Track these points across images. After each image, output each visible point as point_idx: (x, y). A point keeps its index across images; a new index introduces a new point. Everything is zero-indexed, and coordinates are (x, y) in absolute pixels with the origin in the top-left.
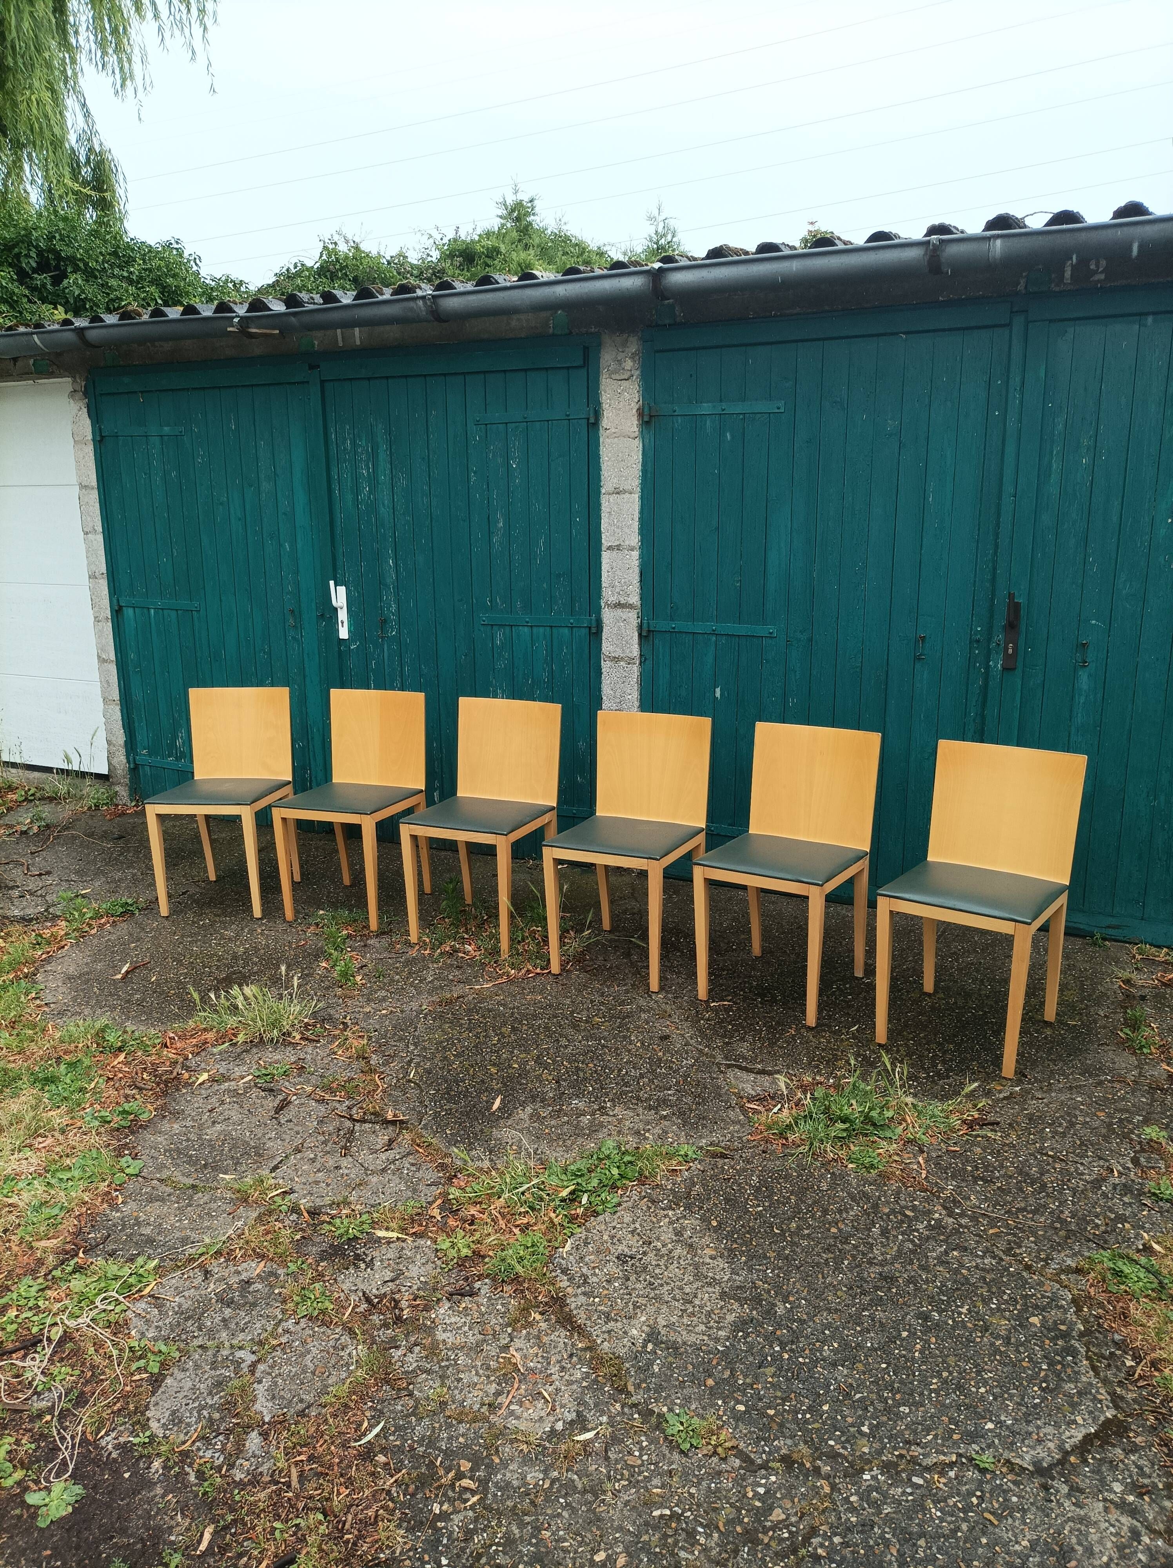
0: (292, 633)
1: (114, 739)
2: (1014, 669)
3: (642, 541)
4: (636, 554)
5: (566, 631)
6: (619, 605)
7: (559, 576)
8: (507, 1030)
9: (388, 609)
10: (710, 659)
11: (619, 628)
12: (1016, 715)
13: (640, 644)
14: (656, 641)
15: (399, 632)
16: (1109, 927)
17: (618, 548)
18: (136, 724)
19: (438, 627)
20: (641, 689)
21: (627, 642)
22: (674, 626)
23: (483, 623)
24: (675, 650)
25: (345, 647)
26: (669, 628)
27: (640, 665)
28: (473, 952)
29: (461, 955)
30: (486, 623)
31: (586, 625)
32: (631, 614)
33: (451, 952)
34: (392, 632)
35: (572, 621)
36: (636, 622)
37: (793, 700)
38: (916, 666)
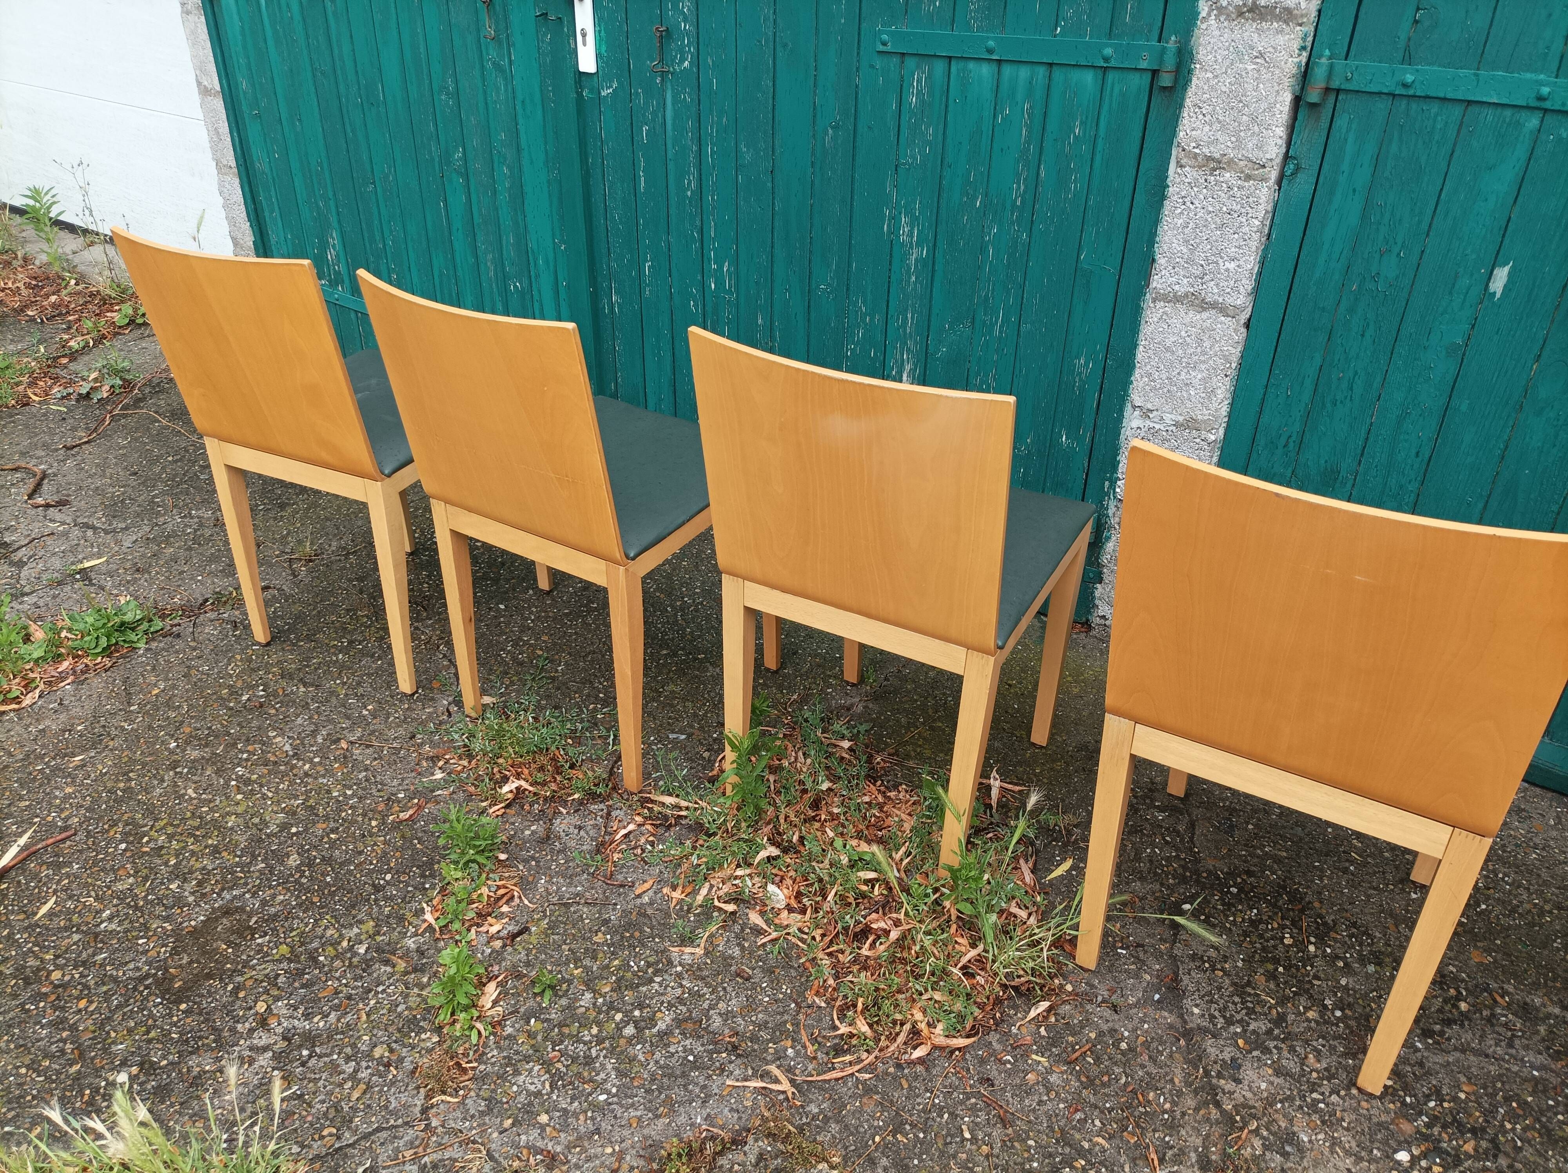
0: (493, 53)
1: (240, 236)
5: (1089, 78)
6: (1253, 11)
9: (675, 6)
11: (1239, 78)
13: (1292, 127)
14: (1341, 122)
15: (697, 62)
18: (267, 214)
19: (780, 54)
20: (1266, 250)
21: (1254, 119)
22: (1409, 78)
23: (881, 48)
24: (1394, 148)
25: (591, 91)
26: (1390, 85)
27: (1279, 182)
28: (785, 913)
29: (755, 918)
30: (889, 48)
31: (1144, 65)
32: (1281, 39)
33: (731, 907)
34: (682, 60)
35: (1108, 51)
36: (1292, 63)
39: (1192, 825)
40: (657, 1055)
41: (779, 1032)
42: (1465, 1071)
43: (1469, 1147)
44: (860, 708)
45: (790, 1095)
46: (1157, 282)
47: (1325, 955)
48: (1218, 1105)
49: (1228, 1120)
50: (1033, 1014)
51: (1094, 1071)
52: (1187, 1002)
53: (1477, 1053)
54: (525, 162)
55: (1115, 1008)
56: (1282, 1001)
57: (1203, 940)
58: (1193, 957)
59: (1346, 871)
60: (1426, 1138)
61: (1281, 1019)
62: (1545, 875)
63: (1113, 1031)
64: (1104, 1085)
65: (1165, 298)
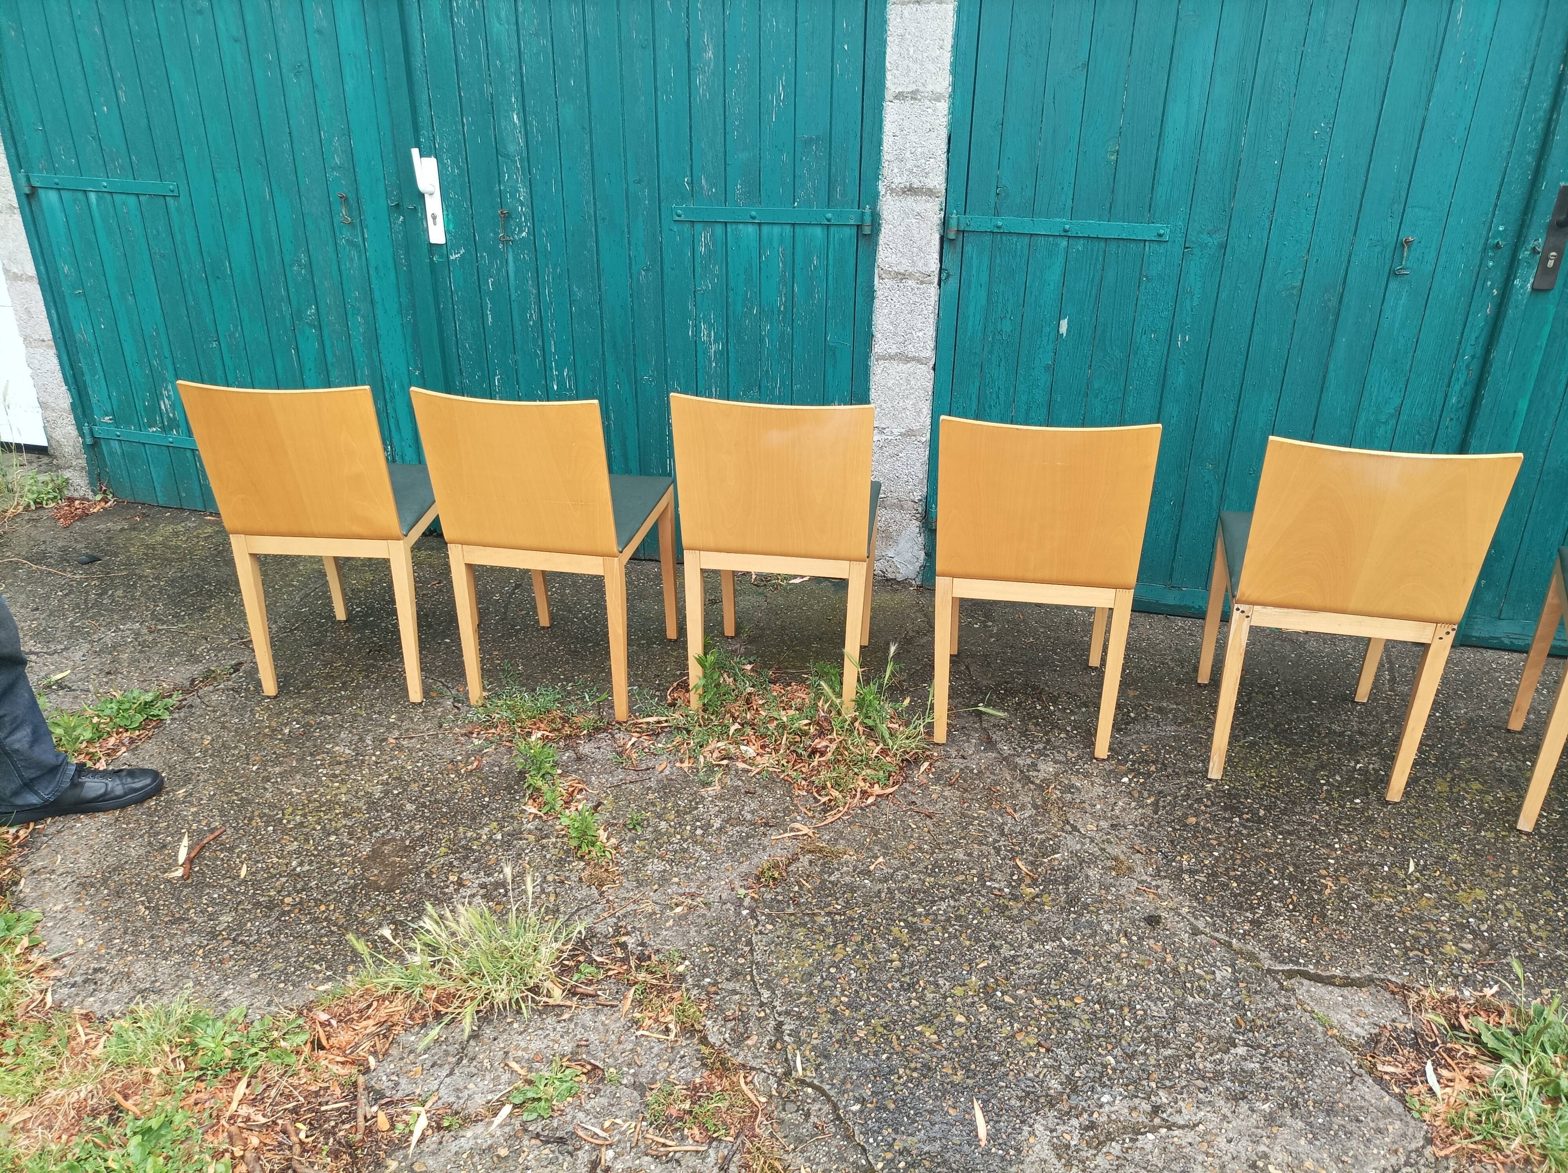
0: (347, 234)
1: (50, 400)
2: (1550, 290)
3: (954, 85)
4: (943, 107)
5: (819, 231)
6: (910, 191)
7: (808, 142)
8: (900, 931)
9: (513, 196)
10: (1054, 275)
11: (907, 228)
13: (941, 253)
14: (968, 248)
15: (533, 232)
17: (914, 95)
18: (87, 378)
19: (599, 225)
20: (938, 322)
21: (920, 250)
22: (1000, 223)
23: (677, 218)
24: (998, 261)
25: (441, 256)
26: (990, 227)
27: (939, 284)
28: (759, 758)
29: (741, 765)
30: (682, 218)
31: (852, 222)
32: (929, 205)
33: (725, 762)
34: (521, 231)
35: (829, 215)
36: (936, 218)
37: (1184, 337)
38: (1390, 286)
39: (967, 668)
40: (723, 838)
41: (787, 811)
42: (1142, 740)
43: (1153, 768)
44: (743, 650)
45: (811, 834)
46: (878, 348)
47: (1059, 709)
48: (1032, 783)
49: (1040, 787)
50: (922, 769)
51: (966, 785)
52: (999, 746)
53: (1145, 733)
54: (379, 312)
55: (963, 757)
56: (1046, 733)
57: (995, 716)
58: (994, 726)
59: (1055, 671)
60: (1133, 770)
61: (1048, 741)
62: (1151, 651)
63: (966, 767)
64: (973, 789)
65: (884, 358)
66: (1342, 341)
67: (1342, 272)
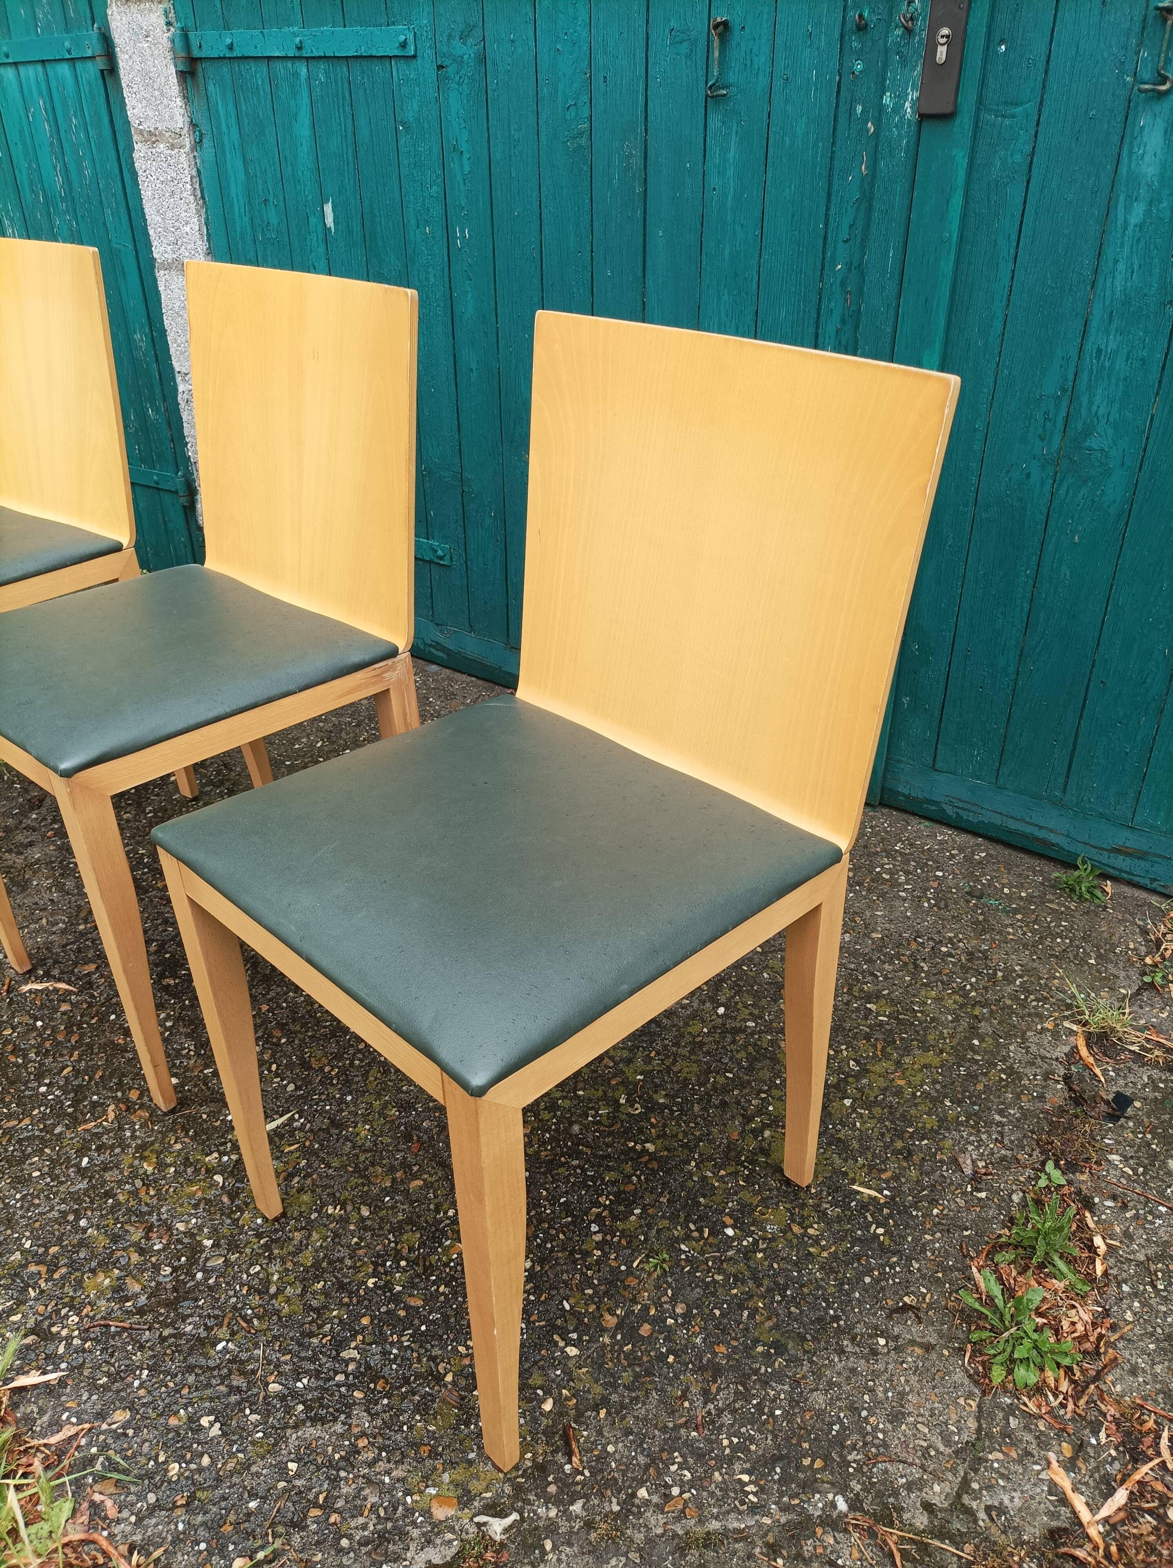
2: (948, 117)
10: (303, 129)
11: (143, 57)
12: (947, 267)
13: (185, 97)
16: (1117, 851)
21: (162, 93)
22: (229, 42)
26: (222, 50)
27: (194, 149)
31: (90, 53)
32: (155, 18)
36: (163, 37)
37: (462, 231)
38: (709, 122)
46: (156, 253)
65: (167, 267)
66: (658, 234)
67: (641, 98)
